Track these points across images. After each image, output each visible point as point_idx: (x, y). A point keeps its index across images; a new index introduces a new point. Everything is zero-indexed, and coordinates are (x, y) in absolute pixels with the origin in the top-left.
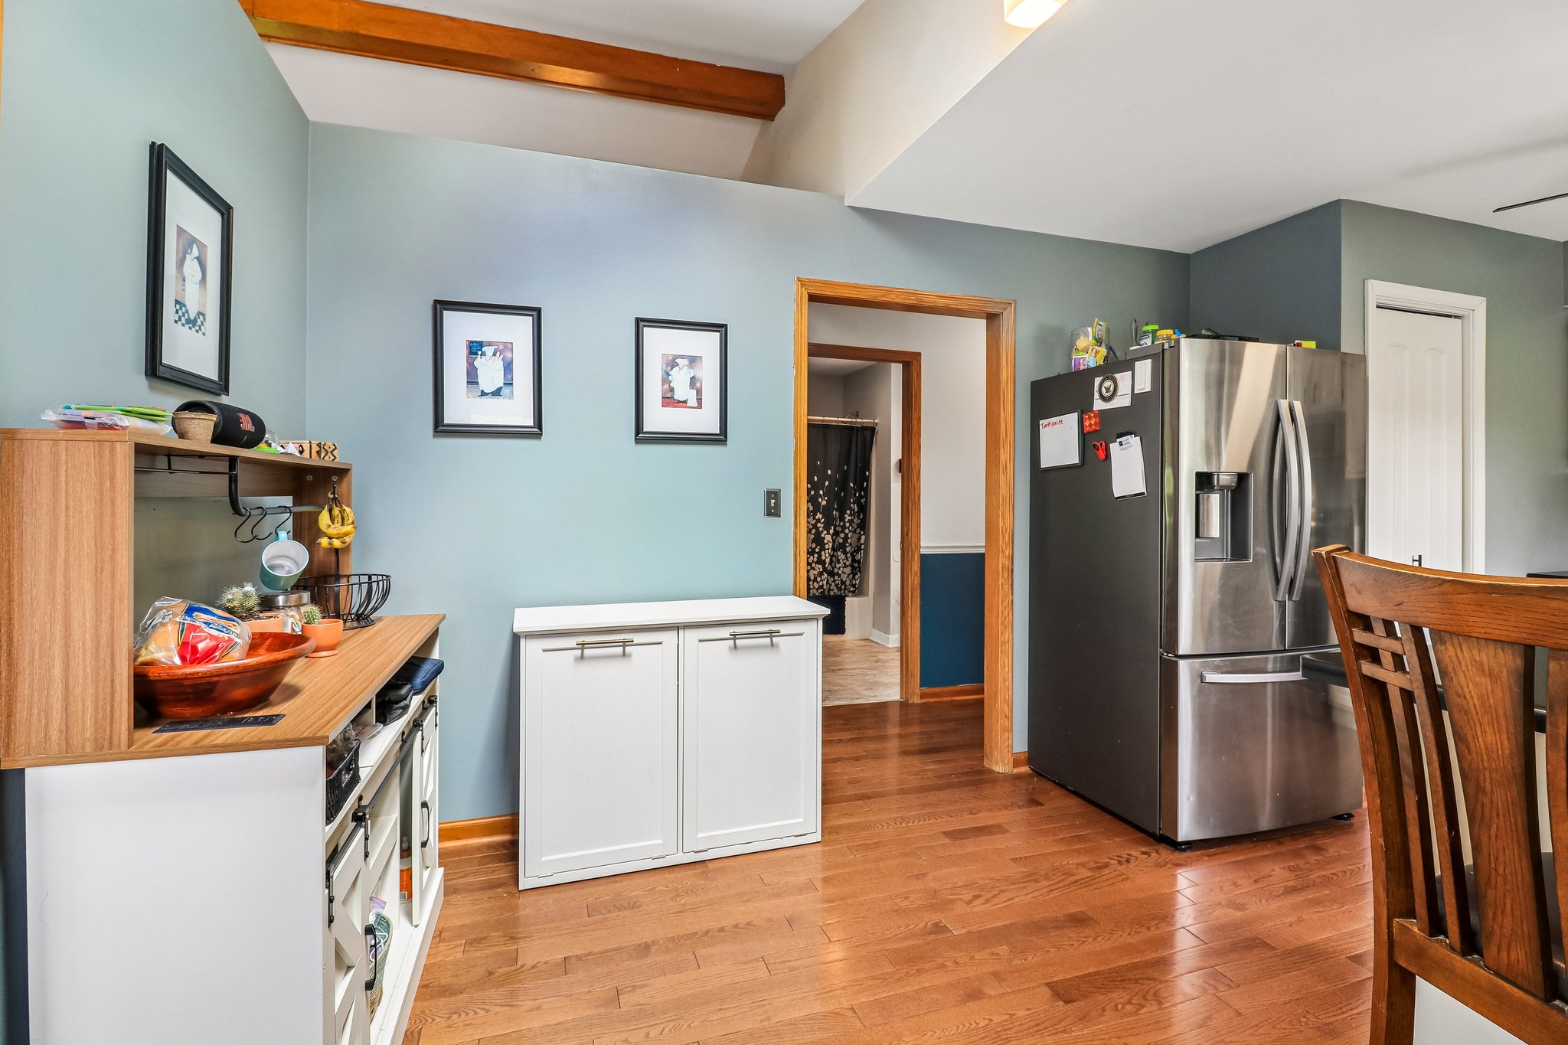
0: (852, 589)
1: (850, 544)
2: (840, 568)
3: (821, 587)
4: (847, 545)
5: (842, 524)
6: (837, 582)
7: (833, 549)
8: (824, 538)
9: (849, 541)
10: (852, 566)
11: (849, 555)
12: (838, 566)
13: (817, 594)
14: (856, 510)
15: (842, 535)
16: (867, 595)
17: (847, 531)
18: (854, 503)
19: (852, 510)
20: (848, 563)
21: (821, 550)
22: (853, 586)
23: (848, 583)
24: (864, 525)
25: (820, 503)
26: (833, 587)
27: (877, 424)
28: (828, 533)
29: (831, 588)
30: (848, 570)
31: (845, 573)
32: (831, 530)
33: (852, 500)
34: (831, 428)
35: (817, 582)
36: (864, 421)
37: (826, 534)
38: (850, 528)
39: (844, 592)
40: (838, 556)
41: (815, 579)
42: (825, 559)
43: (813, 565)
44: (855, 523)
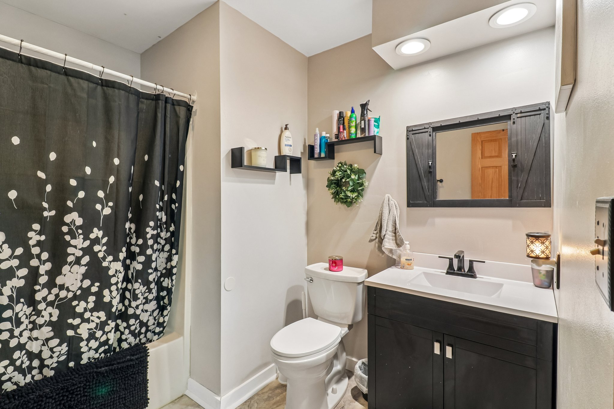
0: (158, 330)
1: (156, 270)
2: (137, 307)
3: (106, 342)
4: (150, 271)
5: (140, 241)
6: (133, 328)
7: (126, 279)
8: (108, 268)
9: (153, 265)
10: (159, 299)
11: (153, 286)
12: (134, 304)
13: (97, 356)
14: (164, 220)
15: (141, 259)
17: (149, 252)
18: (161, 209)
19: (156, 220)
20: (151, 297)
21: (101, 289)
22: (160, 325)
23: (150, 324)
24: (177, 240)
25: (98, 213)
26: (127, 334)
27: (194, 102)
28: (116, 259)
29: (124, 337)
30: (152, 305)
31: (147, 311)
32: (121, 254)
33: (158, 206)
34: (119, 89)
35: (96, 339)
36: (175, 92)
37: (113, 261)
38: (155, 247)
39: (145, 336)
40: (135, 290)
41: (92, 336)
42: (111, 301)
43: (87, 315)
44: (162, 238)
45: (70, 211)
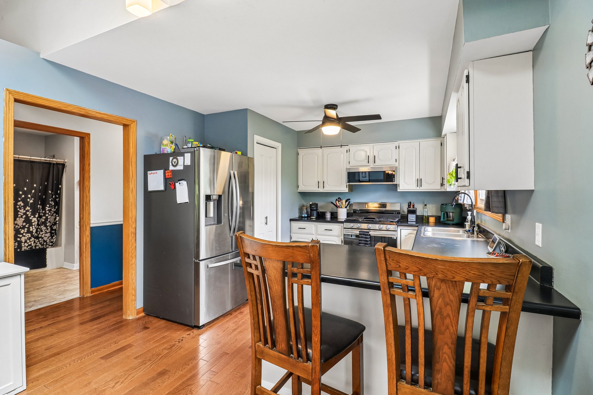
0: (51, 244)
1: (50, 222)
2: (42, 234)
3: (31, 245)
4: (47, 222)
5: (44, 212)
7: (38, 225)
8: (32, 220)
9: (49, 220)
10: (51, 232)
11: (48, 227)
12: (41, 233)
13: (27, 249)
14: (53, 204)
15: (44, 217)
16: (61, 246)
17: (47, 215)
18: (52, 201)
19: (50, 204)
20: (48, 231)
21: (29, 226)
22: (52, 242)
23: (48, 241)
24: (59, 212)
25: (29, 202)
26: (38, 244)
27: (66, 162)
28: (35, 217)
29: (37, 245)
30: (48, 235)
31: (46, 236)
32: (36, 215)
33: (50, 200)
34: (36, 163)
35: (27, 243)
36: (58, 160)
37: (33, 218)
38: (49, 214)
39: (46, 246)
40: (41, 228)
41: (26, 242)
42: (33, 231)
43: (24, 234)
44: (52, 211)
45: (19, 201)
